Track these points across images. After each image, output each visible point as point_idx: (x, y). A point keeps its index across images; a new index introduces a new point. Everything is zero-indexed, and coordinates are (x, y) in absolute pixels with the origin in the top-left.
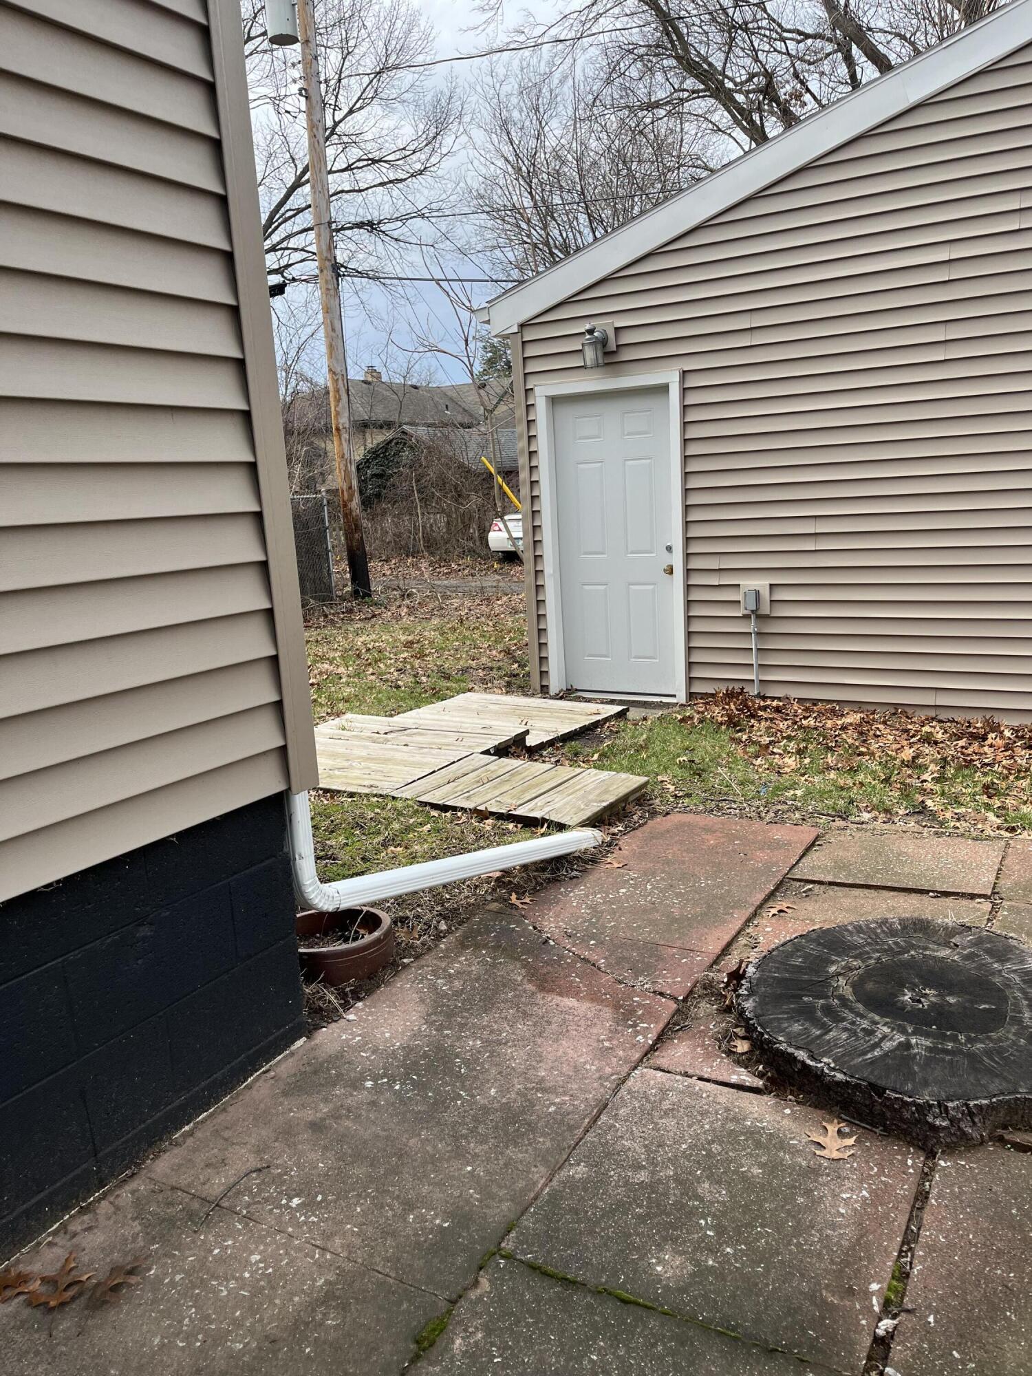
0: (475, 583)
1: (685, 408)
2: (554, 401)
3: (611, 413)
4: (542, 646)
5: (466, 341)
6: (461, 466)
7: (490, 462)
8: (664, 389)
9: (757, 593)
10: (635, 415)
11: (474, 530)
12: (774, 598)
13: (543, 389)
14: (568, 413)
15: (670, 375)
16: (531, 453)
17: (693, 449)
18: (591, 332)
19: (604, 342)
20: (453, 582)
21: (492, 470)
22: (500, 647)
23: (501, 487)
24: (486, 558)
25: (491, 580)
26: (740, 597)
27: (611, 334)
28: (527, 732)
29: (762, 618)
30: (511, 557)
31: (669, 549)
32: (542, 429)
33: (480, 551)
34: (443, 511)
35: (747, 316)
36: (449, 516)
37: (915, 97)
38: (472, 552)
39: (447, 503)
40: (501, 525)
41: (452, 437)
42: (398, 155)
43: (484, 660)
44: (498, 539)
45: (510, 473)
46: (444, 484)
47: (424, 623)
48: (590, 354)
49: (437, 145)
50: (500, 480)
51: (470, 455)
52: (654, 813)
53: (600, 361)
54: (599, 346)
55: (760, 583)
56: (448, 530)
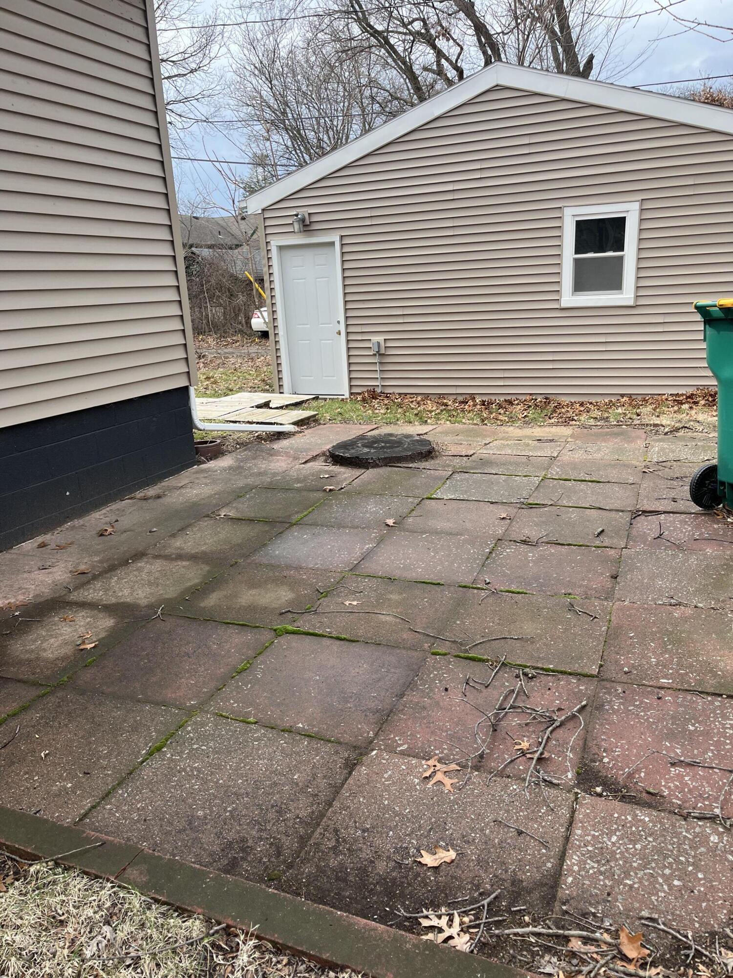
0: (245, 350)
1: (343, 253)
2: (281, 248)
3: (309, 254)
4: (279, 372)
5: (233, 201)
6: (232, 276)
7: (250, 275)
8: (332, 244)
9: (379, 343)
10: (321, 255)
11: (241, 318)
12: (387, 345)
13: (275, 242)
14: (289, 255)
15: (335, 238)
16: (270, 274)
17: (347, 274)
18: (297, 215)
19: (303, 220)
20: (231, 350)
21: (252, 279)
22: (259, 379)
23: (257, 290)
24: (250, 336)
25: (253, 349)
26: (371, 346)
27: (307, 216)
28: (270, 401)
29: (382, 355)
30: (265, 335)
31: (339, 322)
32: (275, 262)
33: (247, 331)
34: (221, 305)
35: (369, 211)
36: (225, 308)
37: (437, 113)
38: (241, 331)
39: (224, 299)
40: (259, 314)
41: (225, 257)
42: (180, 57)
43: (251, 384)
44: (258, 322)
45: (261, 281)
46: (221, 287)
47: (215, 371)
48: (296, 226)
49: (207, 52)
50: (257, 285)
51: (238, 268)
52: (320, 424)
53: (302, 230)
54: (301, 222)
55: (380, 338)
56: (225, 318)
